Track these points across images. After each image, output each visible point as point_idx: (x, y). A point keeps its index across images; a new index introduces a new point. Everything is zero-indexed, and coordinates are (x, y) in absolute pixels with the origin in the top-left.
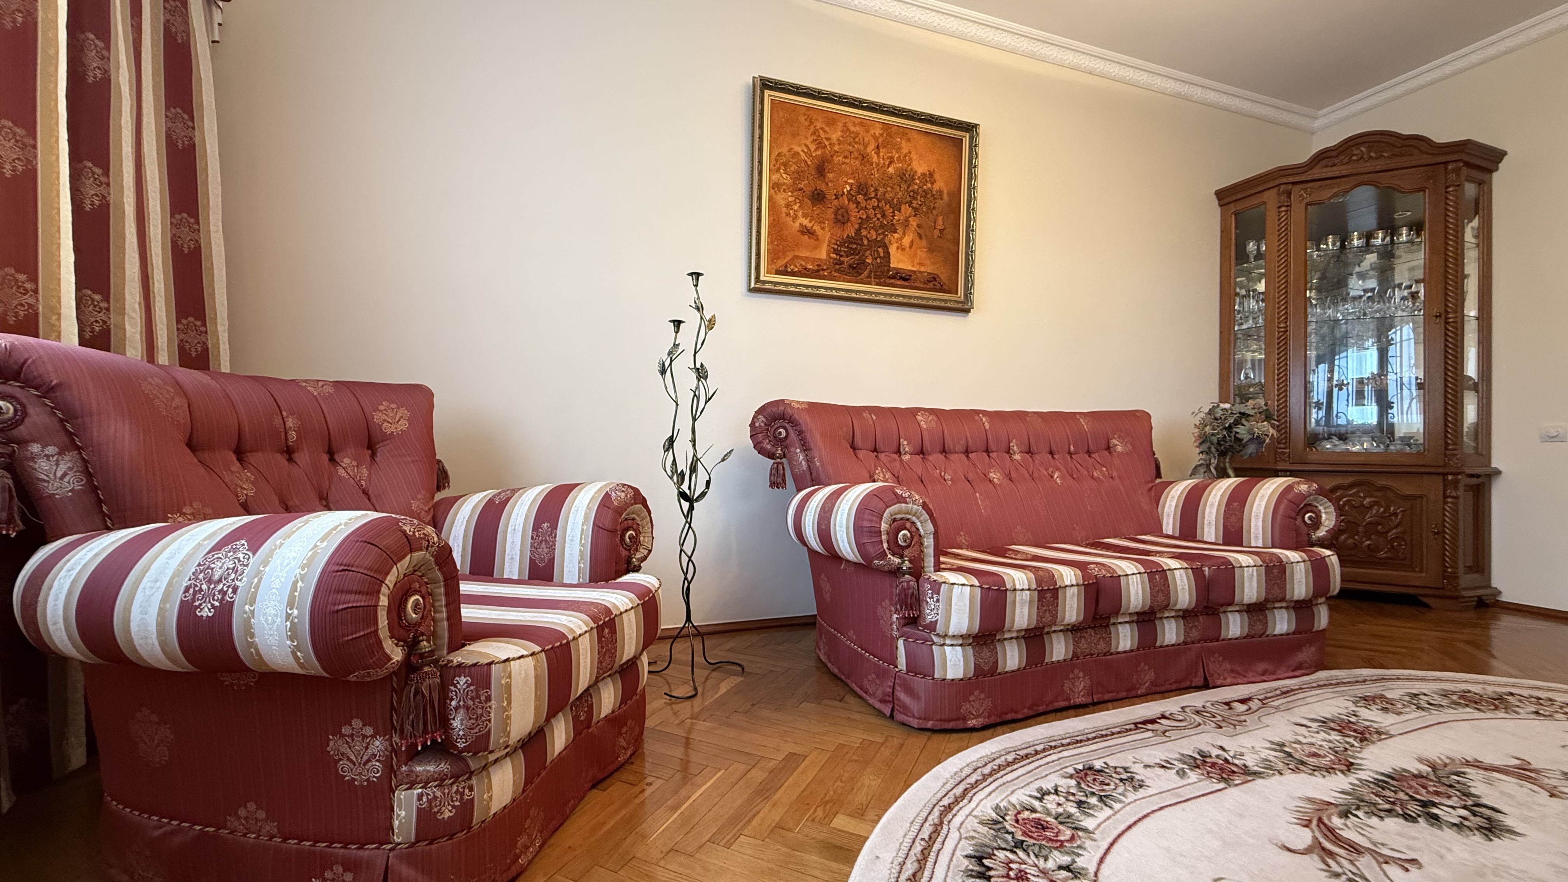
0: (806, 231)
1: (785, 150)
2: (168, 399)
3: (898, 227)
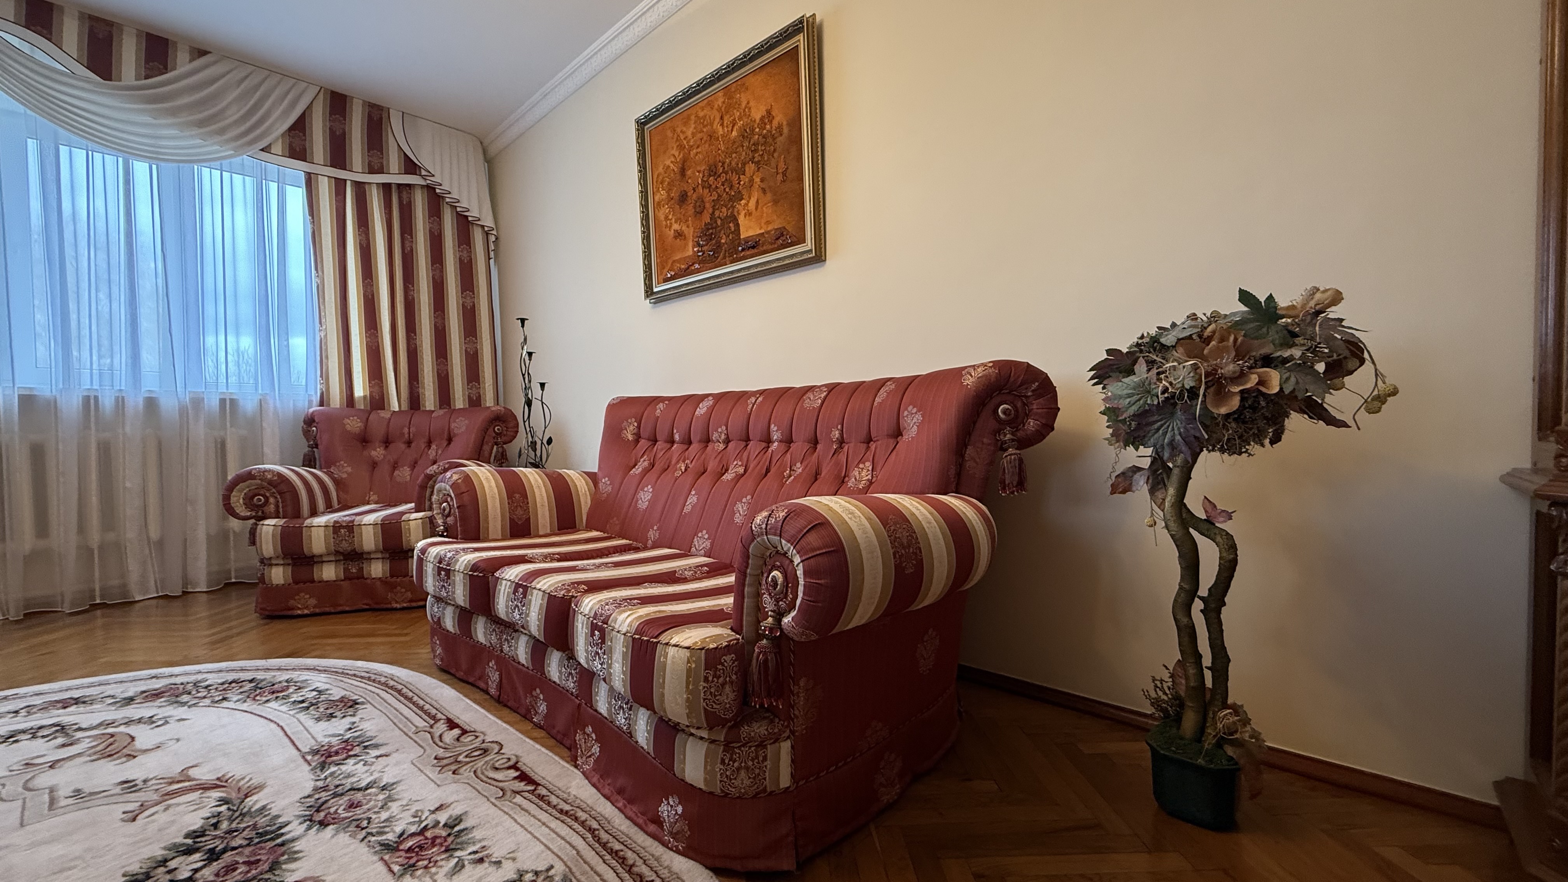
0: (679, 235)
1: (661, 169)
2: (354, 424)
3: (744, 192)
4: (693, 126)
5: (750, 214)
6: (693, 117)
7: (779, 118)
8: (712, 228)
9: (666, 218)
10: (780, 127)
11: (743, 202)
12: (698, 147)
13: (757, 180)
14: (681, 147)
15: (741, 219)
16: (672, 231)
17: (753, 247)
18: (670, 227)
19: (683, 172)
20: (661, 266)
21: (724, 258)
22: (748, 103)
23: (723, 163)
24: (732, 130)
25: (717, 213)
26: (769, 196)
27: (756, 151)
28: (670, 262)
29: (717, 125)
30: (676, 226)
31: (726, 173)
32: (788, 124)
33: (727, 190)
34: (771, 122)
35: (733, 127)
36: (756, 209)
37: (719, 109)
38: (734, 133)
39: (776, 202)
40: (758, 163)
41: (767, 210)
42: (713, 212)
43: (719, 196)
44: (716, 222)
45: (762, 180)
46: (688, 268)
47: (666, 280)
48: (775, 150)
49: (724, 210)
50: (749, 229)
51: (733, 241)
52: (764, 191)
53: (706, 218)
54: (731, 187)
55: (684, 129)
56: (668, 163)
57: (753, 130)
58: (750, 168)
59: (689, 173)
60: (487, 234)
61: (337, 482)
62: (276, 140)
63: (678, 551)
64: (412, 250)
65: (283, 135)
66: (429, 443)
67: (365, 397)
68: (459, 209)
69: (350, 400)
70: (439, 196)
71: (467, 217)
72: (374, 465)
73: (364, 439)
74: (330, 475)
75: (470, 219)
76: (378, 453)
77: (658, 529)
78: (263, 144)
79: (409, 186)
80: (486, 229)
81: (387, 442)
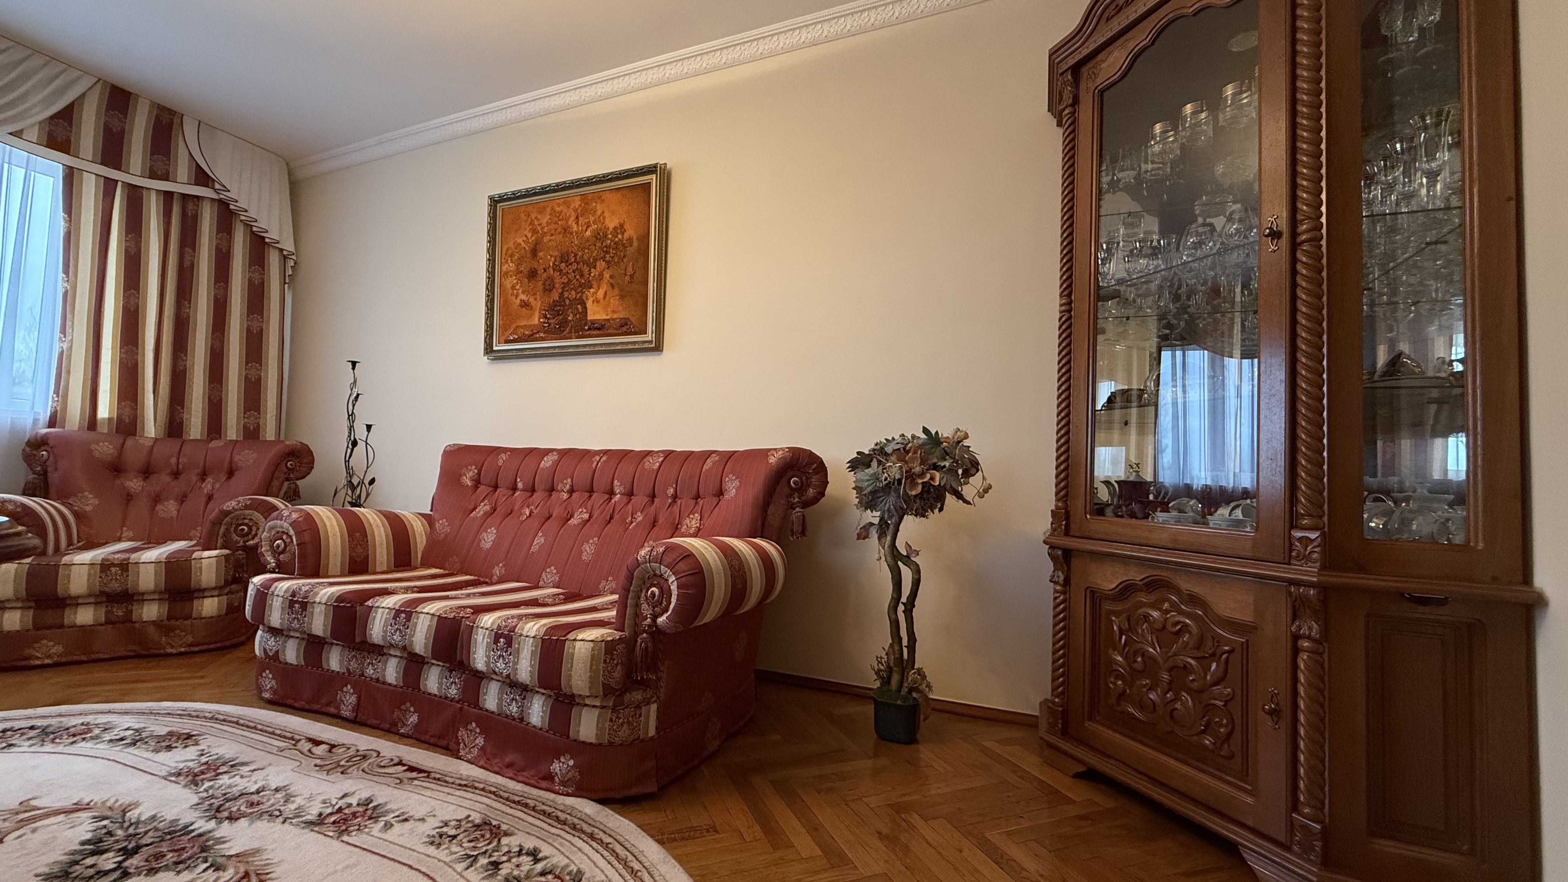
0: (525, 305)
1: (511, 245)
2: (105, 450)
3: (594, 283)
4: (548, 217)
5: (598, 302)
6: (549, 209)
7: (630, 232)
8: (560, 306)
9: (513, 287)
10: (630, 239)
11: (592, 290)
12: (552, 235)
13: (607, 275)
14: (534, 231)
15: (589, 304)
16: (518, 301)
17: (599, 329)
18: (517, 296)
19: (534, 252)
20: (504, 328)
21: (570, 332)
22: (603, 212)
23: (576, 255)
24: (586, 230)
25: (566, 294)
26: (616, 291)
27: (607, 252)
28: (514, 326)
29: (571, 222)
30: (523, 297)
31: (578, 263)
32: (638, 239)
33: (578, 277)
34: (623, 234)
35: (588, 227)
36: (605, 297)
37: (575, 210)
38: (588, 233)
39: (622, 297)
40: (608, 262)
41: (614, 302)
42: (562, 293)
43: (569, 280)
44: (564, 301)
45: (611, 277)
46: (532, 335)
47: (508, 342)
48: (624, 256)
49: (573, 293)
50: (595, 313)
51: (580, 320)
52: (613, 286)
53: (555, 296)
54: (582, 276)
55: (539, 217)
56: (520, 240)
57: (606, 236)
58: (601, 265)
59: (541, 254)
60: (285, 258)
61: (76, 514)
62: (33, 125)
63: (527, 585)
64: (192, 265)
65: (40, 123)
66: (203, 476)
67: (110, 420)
68: (254, 229)
69: (92, 422)
70: (232, 213)
71: (264, 238)
72: (129, 498)
73: (116, 468)
74: (69, 506)
75: (267, 240)
76: (134, 484)
77: (504, 566)
78: (12, 128)
79: (198, 197)
80: (285, 253)
81: (147, 472)
